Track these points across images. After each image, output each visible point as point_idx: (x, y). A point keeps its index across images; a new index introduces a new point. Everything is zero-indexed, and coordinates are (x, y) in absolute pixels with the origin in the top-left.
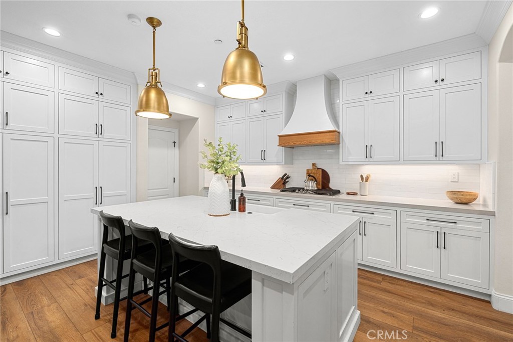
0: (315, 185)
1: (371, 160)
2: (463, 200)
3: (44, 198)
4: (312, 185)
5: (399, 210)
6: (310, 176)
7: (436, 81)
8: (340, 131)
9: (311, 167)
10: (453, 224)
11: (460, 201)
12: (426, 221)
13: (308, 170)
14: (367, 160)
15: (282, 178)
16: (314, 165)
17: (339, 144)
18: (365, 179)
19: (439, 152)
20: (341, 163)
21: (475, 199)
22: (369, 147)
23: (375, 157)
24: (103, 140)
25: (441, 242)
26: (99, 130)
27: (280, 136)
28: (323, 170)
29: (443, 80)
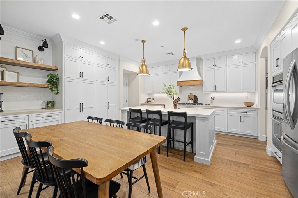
0: (192, 102)
1: (216, 91)
2: (250, 105)
3: (92, 106)
4: (191, 101)
5: (227, 109)
6: (190, 98)
7: (240, 62)
8: (203, 80)
9: (190, 94)
10: (246, 113)
11: (248, 106)
12: (236, 113)
13: (188, 96)
14: (214, 91)
15: (177, 99)
16: (191, 93)
17: (203, 85)
18: (213, 99)
19: (241, 88)
20: (203, 92)
21: (253, 105)
22: (215, 86)
23: (217, 90)
24: (109, 83)
25: (242, 119)
26: (108, 79)
27: (177, 82)
28: (195, 96)
29: (242, 62)
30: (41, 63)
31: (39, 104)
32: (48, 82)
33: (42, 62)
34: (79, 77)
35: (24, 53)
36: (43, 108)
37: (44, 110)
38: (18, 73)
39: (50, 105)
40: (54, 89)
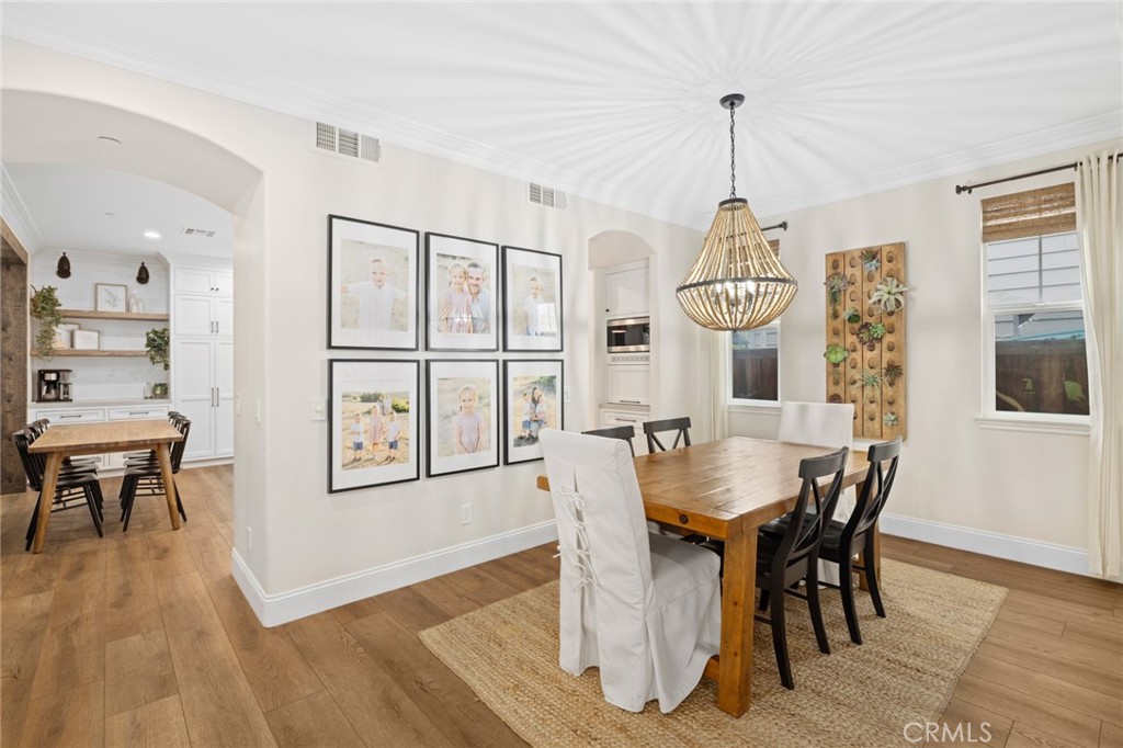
30: (138, 309)
31: (140, 388)
32: (147, 345)
33: (141, 308)
34: (209, 332)
35: (110, 294)
36: (146, 398)
37: (149, 400)
38: (99, 332)
39: (158, 392)
40: (158, 359)
